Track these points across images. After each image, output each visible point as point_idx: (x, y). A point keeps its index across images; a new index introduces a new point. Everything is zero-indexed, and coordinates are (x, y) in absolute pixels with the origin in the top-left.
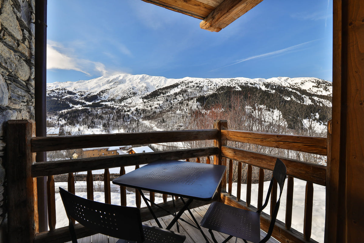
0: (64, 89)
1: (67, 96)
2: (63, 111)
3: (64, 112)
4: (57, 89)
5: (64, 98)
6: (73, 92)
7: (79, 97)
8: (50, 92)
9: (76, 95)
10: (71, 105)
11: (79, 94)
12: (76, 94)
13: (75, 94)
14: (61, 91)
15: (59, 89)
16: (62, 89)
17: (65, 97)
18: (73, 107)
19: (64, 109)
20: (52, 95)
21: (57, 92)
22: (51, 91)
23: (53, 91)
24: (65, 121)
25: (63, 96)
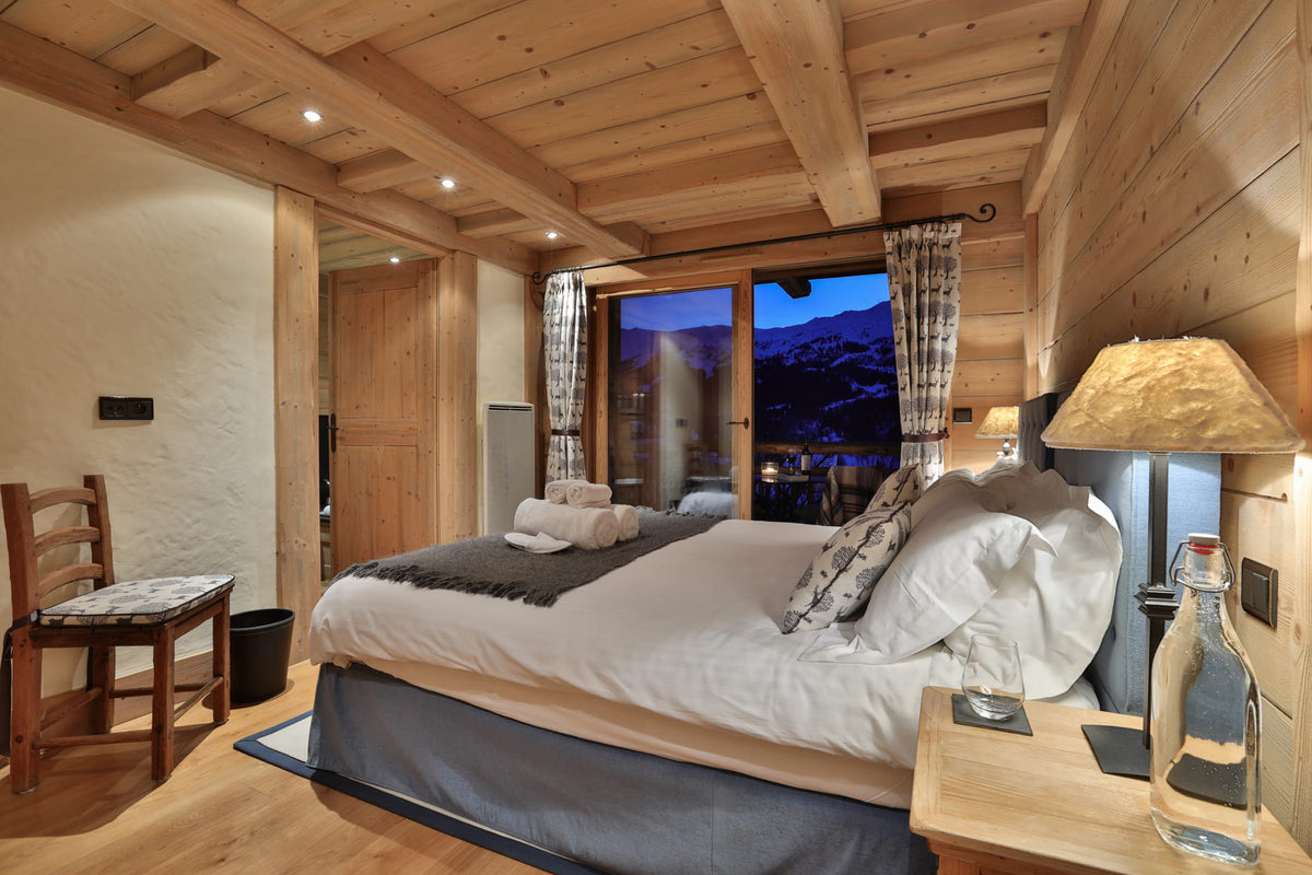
0: (835, 337)
1: (843, 360)
2: (834, 405)
3: (837, 407)
4: (816, 341)
5: (835, 364)
6: (861, 342)
7: (877, 357)
8: (797, 351)
9: (868, 353)
10: (854, 386)
11: (877, 346)
12: (868, 348)
13: (865, 348)
14: (827, 346)
15: (823, 339)
16: (829, 339)
17: (838, 361)
18: (860, 392)
19: (836, 401)
20: (804, 359)
21: (816, 349)
22: (801, 347)
23: (806, 346)
24: (839, 436)
25: (833, 360)
